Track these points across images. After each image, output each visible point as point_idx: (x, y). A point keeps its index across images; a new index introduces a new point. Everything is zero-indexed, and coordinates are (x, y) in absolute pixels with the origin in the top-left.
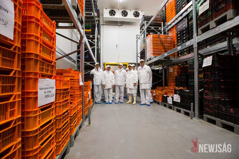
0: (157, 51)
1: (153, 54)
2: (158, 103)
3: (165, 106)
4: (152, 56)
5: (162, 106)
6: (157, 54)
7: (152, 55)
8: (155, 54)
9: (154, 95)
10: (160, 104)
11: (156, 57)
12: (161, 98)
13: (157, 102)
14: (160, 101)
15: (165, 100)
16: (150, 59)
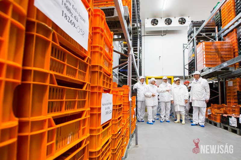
0: (211, 61)
1: (206, 65)
2: (216, 125)
3: (226, 128)
4: (205, 67)
5: (221, 128)
6: (211, 65)
9: (209, 114)
12: (218, 118)
14: (218, 122)
15: (225, 122)
16: (202, 71)
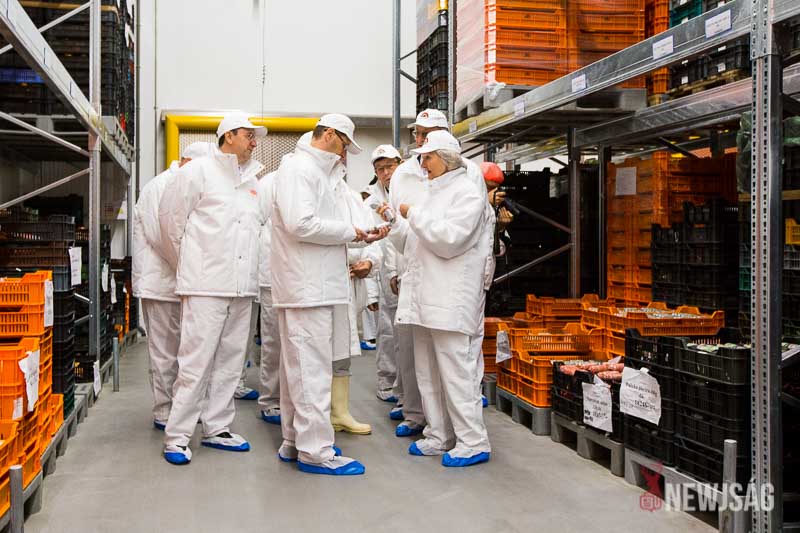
0: (527, 51)
1: (503, 70)
2: (527, 420)
3: (569, 439)
4: (494, 86)
5: (547, 439)
6: (528, 71)
7: (492, 75)
8: (515, 71)
9: (501, 356)
10: (539, 420)
11: (517, 93)
12: (541, 381)
13: (515, 410)
14: (538, 404)
15: (566, 395)
16: (480, 106)
